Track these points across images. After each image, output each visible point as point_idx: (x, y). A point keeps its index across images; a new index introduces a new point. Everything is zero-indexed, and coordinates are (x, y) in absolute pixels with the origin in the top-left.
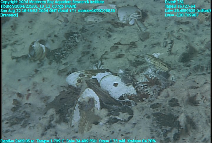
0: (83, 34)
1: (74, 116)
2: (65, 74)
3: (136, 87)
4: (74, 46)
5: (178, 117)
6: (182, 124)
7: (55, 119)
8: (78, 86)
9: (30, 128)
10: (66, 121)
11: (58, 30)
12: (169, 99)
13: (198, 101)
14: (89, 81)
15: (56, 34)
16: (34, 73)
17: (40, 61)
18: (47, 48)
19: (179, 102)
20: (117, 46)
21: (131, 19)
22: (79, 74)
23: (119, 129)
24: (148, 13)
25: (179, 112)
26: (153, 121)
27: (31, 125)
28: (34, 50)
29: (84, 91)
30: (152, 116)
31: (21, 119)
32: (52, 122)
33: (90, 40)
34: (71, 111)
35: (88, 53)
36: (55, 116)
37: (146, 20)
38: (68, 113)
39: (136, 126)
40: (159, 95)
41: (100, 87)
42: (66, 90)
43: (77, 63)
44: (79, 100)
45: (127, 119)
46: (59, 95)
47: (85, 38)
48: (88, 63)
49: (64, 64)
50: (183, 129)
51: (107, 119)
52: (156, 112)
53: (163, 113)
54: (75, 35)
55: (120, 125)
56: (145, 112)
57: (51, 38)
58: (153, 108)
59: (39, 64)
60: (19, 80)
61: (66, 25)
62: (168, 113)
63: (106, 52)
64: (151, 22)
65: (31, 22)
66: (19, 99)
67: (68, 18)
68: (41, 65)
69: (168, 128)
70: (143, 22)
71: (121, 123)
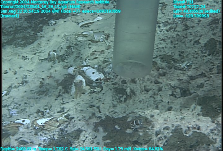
0: (76, 46)
1: (72, 89)
2: (67, 68)
3: (104, 74)
4: (71, 53)
5: (126, 90)
6: (128, 93)
7: (62, 92)
8: (73, 74)
9: (49, 96)
10: (68, 93)
11: (63, 45)
12: (122, 80)
13: (137, 81)
14: (80, 71)
15: (62, 47)
16: (51, 68)
17: (54, 61)
18: (57, 54)
19: (127, 82)
20: (94, 52)
21: (101, 38)
22: (74, 68)
23: (95, 96)
24: (110, 35)
25: (126, 87)
26: (113, 91)
27: (49, 95)
28: (50, 55)
29: (77, 77)
30: (113, 89)
31: (44, 92)
32: (61, 93)
33: (80, 50)
34: (70, 87)
35: (79, 56)
36: (62, 90)
37: (109, 39)
38: (68, 88)
39: (105, 94)
40: (116, 78)
41: (85, 74)
42: (67, 76)
43: (73, 62)
44: (74, 82)
45: (99, 91)
46: (64, 79)
47: (77, 49)
48: (79, 62)
49: (66, 63)
50: (128, 95)
51: (89, 91)
52: (115, 87)
53: (118, 87)
54: (72, 47)
55: (96, 94)
56: (109, 87)
57: (59, 49)
58: (113, 85)
59: (53, 63)
60: (43, 71)
61: (67, 42)
62: (121, 87)
63: (88, 56)
64: (111, 40)
65: (49, 41)
66: (43, 81)
67: (68, 38)
68: (54, 63)
69: (121, 95)
70: (107, 40)
71: (97, 93)
